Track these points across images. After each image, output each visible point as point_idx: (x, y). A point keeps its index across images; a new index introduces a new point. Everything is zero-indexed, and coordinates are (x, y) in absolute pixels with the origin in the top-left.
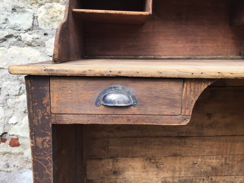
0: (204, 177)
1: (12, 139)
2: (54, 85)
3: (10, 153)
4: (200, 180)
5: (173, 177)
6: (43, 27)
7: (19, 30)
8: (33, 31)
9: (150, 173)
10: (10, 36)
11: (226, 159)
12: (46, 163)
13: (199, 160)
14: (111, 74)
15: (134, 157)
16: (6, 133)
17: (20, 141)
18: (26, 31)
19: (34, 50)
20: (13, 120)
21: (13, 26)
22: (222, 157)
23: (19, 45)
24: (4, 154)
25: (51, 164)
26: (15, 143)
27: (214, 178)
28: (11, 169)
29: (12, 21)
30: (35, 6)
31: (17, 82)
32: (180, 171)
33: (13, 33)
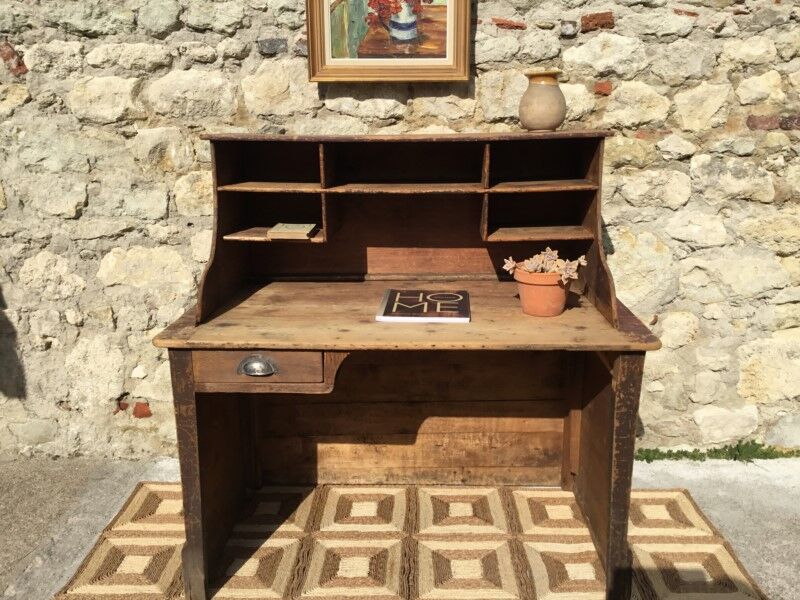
0: (456, 469)
1: (138, 404)
2: (193, 352)
3: (135, 429)
4: (449, 473)
5: (404, 468)
6: (185, 213)
7: (145, 219)
8: (169, 220)
9: (366, 461)
10: (130, 230)
11: (491, 439)
12: (191, 431)
13: (446, 440)
16: (127, 394)
17: (152, 408)
18: (157, 221)
19: (172, 252)
20: (138, 372)
21: (134, 213)
22: (484, 435)
23: (146, 245)
24: (125, 430)
25: (195, 432)
26: (143, 411)
27: (472, 470)
28: (139, 456)
29: (132, 205)
30: (170, 177)
31: (144, 307)
32: (415, 458)
33: (134, 225)
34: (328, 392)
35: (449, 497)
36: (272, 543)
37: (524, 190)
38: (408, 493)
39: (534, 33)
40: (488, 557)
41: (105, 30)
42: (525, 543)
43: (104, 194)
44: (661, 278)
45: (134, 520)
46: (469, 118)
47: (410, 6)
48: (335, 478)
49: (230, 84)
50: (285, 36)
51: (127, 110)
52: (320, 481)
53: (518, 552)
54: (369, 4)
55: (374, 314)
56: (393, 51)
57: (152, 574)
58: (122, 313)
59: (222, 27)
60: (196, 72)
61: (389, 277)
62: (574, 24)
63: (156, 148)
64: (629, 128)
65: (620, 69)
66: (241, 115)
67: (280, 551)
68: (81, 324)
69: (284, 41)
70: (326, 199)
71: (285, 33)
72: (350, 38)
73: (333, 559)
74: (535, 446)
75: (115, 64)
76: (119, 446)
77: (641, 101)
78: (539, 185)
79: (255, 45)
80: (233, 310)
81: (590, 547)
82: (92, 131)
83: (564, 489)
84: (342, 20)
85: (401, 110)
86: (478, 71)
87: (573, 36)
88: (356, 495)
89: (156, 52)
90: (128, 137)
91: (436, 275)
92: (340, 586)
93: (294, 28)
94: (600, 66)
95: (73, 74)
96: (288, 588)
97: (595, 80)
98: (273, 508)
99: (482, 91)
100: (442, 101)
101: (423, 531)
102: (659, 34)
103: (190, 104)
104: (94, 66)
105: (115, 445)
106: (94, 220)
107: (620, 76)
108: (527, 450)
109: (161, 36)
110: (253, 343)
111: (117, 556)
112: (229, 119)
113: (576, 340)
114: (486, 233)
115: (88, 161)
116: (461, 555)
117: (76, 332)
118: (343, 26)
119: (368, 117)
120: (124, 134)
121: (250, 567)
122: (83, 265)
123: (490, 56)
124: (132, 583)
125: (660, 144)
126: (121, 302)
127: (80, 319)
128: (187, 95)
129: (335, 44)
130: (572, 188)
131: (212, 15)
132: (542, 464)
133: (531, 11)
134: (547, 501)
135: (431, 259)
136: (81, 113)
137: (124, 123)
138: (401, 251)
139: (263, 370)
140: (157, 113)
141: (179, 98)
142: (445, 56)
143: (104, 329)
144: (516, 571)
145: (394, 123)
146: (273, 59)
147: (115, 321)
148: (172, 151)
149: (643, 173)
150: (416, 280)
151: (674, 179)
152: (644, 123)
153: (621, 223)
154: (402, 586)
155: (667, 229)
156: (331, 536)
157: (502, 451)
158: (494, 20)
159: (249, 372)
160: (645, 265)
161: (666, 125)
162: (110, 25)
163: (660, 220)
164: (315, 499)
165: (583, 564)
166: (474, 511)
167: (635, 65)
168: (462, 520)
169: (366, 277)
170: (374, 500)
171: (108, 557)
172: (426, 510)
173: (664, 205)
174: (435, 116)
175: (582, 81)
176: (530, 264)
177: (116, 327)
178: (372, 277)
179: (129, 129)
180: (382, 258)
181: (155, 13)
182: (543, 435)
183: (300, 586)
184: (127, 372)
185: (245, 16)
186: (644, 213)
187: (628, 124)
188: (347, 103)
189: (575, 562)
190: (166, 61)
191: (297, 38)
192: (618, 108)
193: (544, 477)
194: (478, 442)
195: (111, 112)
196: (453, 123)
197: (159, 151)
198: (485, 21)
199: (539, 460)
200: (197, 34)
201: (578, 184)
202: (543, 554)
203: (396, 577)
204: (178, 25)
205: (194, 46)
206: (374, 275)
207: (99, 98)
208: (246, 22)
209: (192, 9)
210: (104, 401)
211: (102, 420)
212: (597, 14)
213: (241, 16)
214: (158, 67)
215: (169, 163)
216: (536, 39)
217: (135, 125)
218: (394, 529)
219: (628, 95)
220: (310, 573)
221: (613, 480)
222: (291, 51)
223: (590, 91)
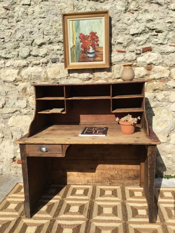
0: (108, 180)
1: (18, 160)
2: (26, 145)
3: (17, 167)
4: (106, 181)
5: (92, 180)
6: (32, 106)
7: (21, 108)
8: (27, 108)
9: (81, 177)
10: (17, 111)
11: (118, 171)
12: (26, 167)
13: (105, 171)
14: (41, 143)
15: (72, 169)
16: (15, 157)
18: (24, 108)
19: (28, 117)
20: (18, 151)
21: (18, 106)
22: (116, 170)
23: (21, 115)
24: (15, 167)
26: (20, 162)
27: (113, 181)
28: (18, 175)
29: (17, 104)
30: (28, 96)
31: (20, 132)
32: (95, 176)
33: (18, 110)
34: (64, 156)
35: (105, 189)
36: (52, 201)
37: (122, 98)
38: (93, 187)
39: (128, 53)
40: (114, 207)
41: (10, 57)
42: (126, 203)
43: (10, 101)
44: (169, 123)
45: (14, 193)
46: (110, 78)
47: (93, 47)
48: (72, 182)
49: (44, 71)
50: (58, 57)
51: (16, 78)
52: (68, 183)
53: (124, 206)
54: (81, 48)
55: (78, 134)
56: (88, 60)
57: (17, 209)
58: (14, 134)
59: (41, 55)
60: (35, 67)
61: (86, 123)
62: (140, 50)
63: (24, 88)
64: (158, 79)
65: (154, 63)
66: (47, 79)
67: (54, 204)
68: (3, 137)
69: (58, 58)
70: (66, 101)
71: (59, 56)
72: (76, 57)
73: (69, 206)
74: (131, 173)
75: (13, 66)
76: (13, 172)
77: (161, 72)
78: (127, 96)
79: (50, 60)
80: (40, 133)
81: (146, 205)
82: (7, 84)
83: (140, 187)
84: (74, 52)
85: (91, 76)
86: (113, 65)
87: (140, 54)
88: (78, 188)
89: (24, 62)
90: (16, 86)
91: (100, 122)
92: (70, 214)
93: (61, 55)
94: (148, 62)
95: (2, 69)
96: (54, 214)
97: (147, 66)
98: (54, 191)
99: (114, 70)
100: (103, 73)
101: (96, 199)
102: (165, 52)
103: (33, 76)
104: (8, 67)
105: (12, 172)
106: (7, 108)
107: (154, 65)
108: (129, 175)
109: (25, 58)
110: (42, 142)
111: (8, 203)
112: (44, 80)
113: (135, 141)
114: (111, 110)
115: (6, 92)
116: (106, 206)
117: (2, 140)
118: (74, 54)
119: (82, 78)
120: (15, 85)
121: (45, 208)
122: (4, 121)
123: (116, 60)
124: (11, 212)
125: (167, 83)
126: (14, 131)
127: (3, 136)
128: (32, 74)
129: (72, 59)
130: (136, 97)
131: (39, 52)
132: (133, 179)
133: (127, 47)
134: (135, 190)
135: (98, 118)
136: (4, 80)
137: (15, 82)
138: (90, 116)
139: (45, 150)
140: (24, 79)
141: (30, 75)
142: (103, 61)
143: (9, 139)
144: (122, 212)
145: (89, 80)
146: (55, 63)
147: (12, 136)
148: (28, 89)
149: (162, 92)
150: (94, 124)
151: (172, 94)
152: (162, 78)
153: (156, 107)
154: (88, 215)
155: (170, 108)
156: (69, 199)
157: (121, 175)
158: (117, 50)
159: (41, 151)
160: (164, 119)
161: (169, 78)
162: (12, 56)
163: (168, 106)
164: (66, 189)
165: (143, 210)
166: (112, 193)
167: (158, 61)
168: (108, 196)
169: (80, 123)
170: (83, 189)
171: (5, 204)
172: (98, 192)
173: (169, 101)
174: (100, 78)
175: (143, 66)
176: (123, 119)
177: (12, 138)
178: (81, 123)
179: (17, 84)
180: (85, 118)
181: (23, 52)
182: (134, 170)
183: (58, 214)
184: (15, 151)
185: (48, 52)
186: (163, 104)
187: (157, 78)
188: (76, 75)
189: (141, 209)
190: (27, 65)
191: (62, 57)
192: (153, 74)
193: (135, 183)
194: (114, 172)
195: (12, 79)
196: (106, 79)
197: (25, 89)
198: (114, 51)
199: (133, 178)
200: (35, 57)
201: (138, 96)
202: (131, 207)
203: (86, 212)
204: (30, 55)
205: (34, 60)
206: (82, 123)
207: (9, 75)
208: (48, 54)
209: (33, 51)
210: (9, 159)
211: (8, 164)
212: (147, 47)
213: (46, 52)
214: (24, 66)
215: (27, 92)
216: (129, 55)
217: (19, 82)
218: (88, 198)
219: (157, 70)
220: (61, 210)
221: (149, 184)
222: (60, 61)
223: (145, 69)
